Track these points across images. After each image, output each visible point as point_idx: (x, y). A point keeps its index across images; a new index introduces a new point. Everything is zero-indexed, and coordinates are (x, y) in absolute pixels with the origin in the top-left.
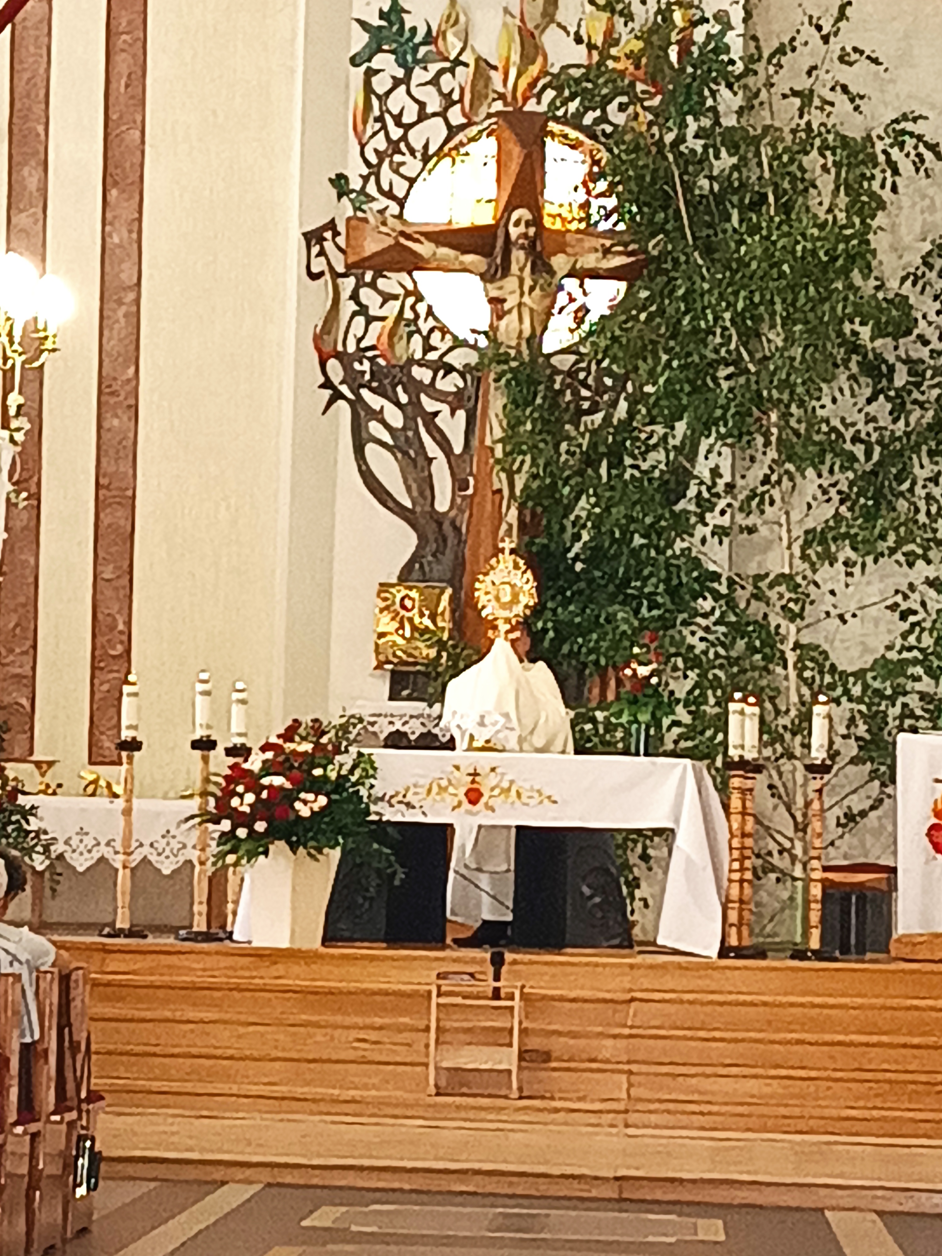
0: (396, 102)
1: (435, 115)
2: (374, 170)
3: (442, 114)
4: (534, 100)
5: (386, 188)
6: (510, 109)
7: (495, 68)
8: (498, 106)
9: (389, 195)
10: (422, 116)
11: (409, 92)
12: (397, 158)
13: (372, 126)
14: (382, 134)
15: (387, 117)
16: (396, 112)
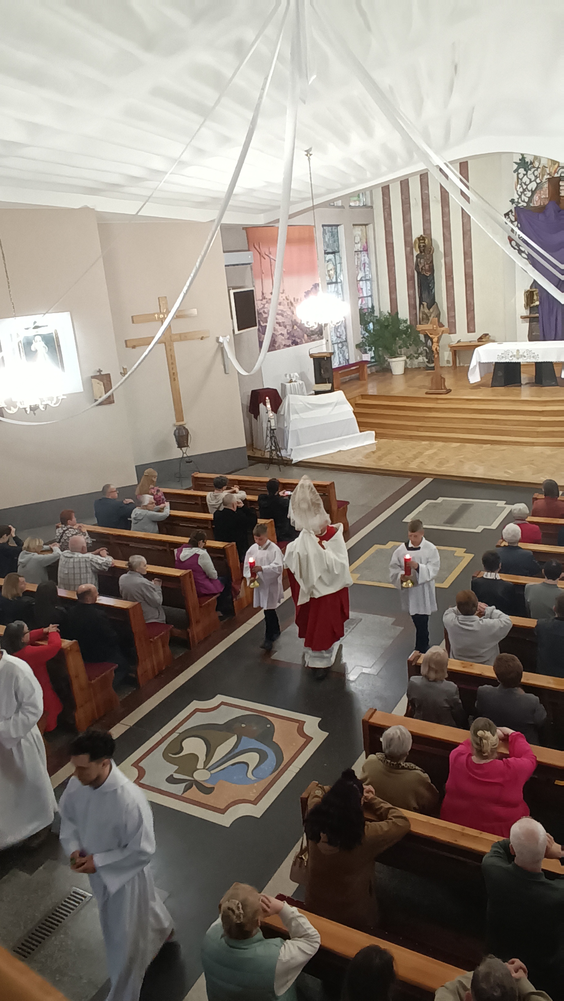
0: (524, 180)
1: (533, 181)
2: (520, 196)
3: (535, 180)
4: (556, 174)
5: (523, 200)
6: (551, 177)
7: (547, 168)
8: (548, 176)
9: (524, 201)
10: (531, 182)
11: (527, 177)
12: (525, 193)
13: (519, 186)
14: (521, 188)
15: (523, 184)
16: (524, 182)
